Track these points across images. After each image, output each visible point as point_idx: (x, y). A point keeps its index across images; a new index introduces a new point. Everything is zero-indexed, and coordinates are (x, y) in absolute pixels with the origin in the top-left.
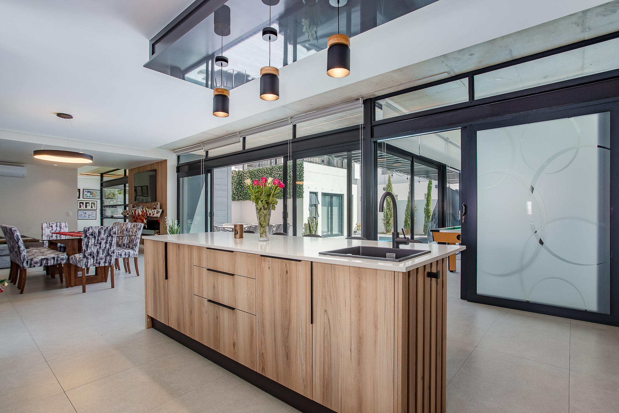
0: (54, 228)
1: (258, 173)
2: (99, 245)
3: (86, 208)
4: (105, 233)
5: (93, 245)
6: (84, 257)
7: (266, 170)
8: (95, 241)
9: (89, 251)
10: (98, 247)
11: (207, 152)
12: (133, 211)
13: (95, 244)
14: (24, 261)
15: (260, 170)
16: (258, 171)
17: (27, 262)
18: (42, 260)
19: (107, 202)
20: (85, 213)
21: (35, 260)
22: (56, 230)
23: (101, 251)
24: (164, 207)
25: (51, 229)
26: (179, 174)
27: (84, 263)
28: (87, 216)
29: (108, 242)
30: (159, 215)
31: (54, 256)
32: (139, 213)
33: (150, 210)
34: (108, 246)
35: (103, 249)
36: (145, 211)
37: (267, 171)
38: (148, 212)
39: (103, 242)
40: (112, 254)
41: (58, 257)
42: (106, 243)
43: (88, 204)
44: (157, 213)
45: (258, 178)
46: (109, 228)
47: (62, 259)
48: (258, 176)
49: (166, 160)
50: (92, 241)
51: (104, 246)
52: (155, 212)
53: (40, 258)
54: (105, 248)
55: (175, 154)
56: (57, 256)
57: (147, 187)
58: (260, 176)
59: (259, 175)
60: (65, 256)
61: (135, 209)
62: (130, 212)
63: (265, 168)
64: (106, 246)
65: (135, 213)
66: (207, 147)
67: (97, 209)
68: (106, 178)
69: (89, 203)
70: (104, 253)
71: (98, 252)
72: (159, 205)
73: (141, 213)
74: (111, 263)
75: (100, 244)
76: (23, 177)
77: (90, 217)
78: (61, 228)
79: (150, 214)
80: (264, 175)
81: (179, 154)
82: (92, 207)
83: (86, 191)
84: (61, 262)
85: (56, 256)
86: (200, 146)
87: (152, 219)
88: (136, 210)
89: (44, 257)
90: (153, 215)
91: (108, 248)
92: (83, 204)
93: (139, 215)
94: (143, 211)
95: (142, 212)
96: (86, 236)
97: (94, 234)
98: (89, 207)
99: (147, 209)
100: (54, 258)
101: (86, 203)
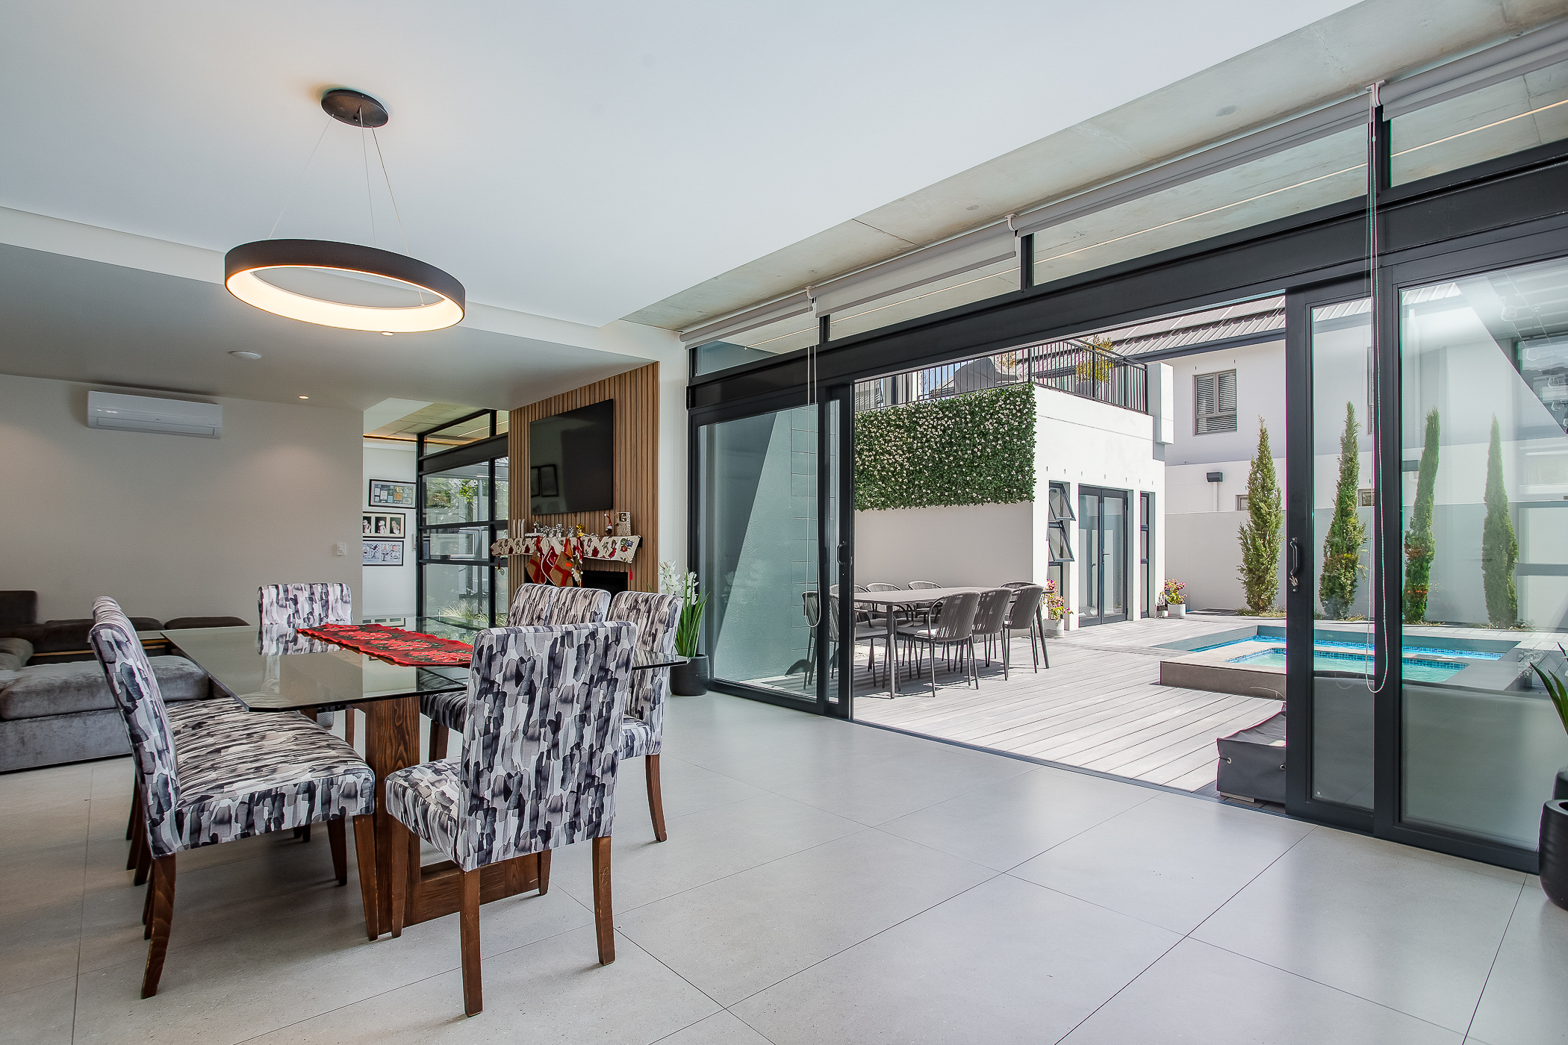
0: (304, 606)
1: (865, 427)
2: (550, 736)
3: (376, 532)
4: (583, 663)
5: (521, 735)
6: (473, 810)
7: (894, 418)
8: (529, 715)
9: (500, 771)
10: (544, 746)
11: (825, 321)
12: (531, 543)
13: (531, 731)
14: (161, 811)
15: (872, 418)
16: (866, 421)
17: (179, 817)
18: (253, 801)
19: (433, 517)
20: (375, 547)
21: (220, 803)
22: (311, 613)
23: (556, 767)
24: (643, 527)
25: (291, 611)
26: (696, 410)
27: (474, 843)
28: (379, 555)
29: (593, 713)
30: (629, 556)
31: (308, 777)
32: (552, 548)
33: (595, 539)
34: (589, 732)
35: (568, 753)
36: (574, 542)
37: (900, 418)
38: (585, 543)
39: (570, 716)
40: (607, 780)
41: (330, 783)
42: (583, 719)
43: (382, 523)
44: (624, 549)
45: (865, 442)
46: (601, 636)
47: (351, 795)
48: (865, 436)
49: (655, 365)
50: (516, 713)
51: (572, 739)
52: (618, 546)
53: (243, 789)
54: (578, 746)
55: (684, 344)
56: (323, 775)
57: (554, 466)
58: (873, 435)
59: (870, 432)
60: (363, 776)
61: (535, 534)
62: (518, 544)
63: (892, 411)
64: (582, 737)
65: (539, 550)
66: (830, 301)
67: (404, 537)
68: (430, 450)
69: (384, 519)
70: (569, 774)
71: (542, 774)
72: (628, 520)
73: (559, 549)
74: (598, 825)
75: (556, 726)
76: (213, 435)
77: (388, 557)
78: (326, 605)
79: (595, 552)
80: (889, 432)
81: (694, 342)
82: (392, 532)
83: (376, 486)
84: (343, 810)
85: (318, 778)
86: (802, 298)
87: (603, 570)
88: (539, 541)
89: (263, 787)
90: (612, 554)
91: (591, 746)
92: (369, 523)
93: (554, 555)
94: (568, 541)
95: (566, 546)
96: (488, 686)
97: (526, 674)
98: (385, 532)
99: (581, 534)
100: (310, 790)
101: (378, 520)
